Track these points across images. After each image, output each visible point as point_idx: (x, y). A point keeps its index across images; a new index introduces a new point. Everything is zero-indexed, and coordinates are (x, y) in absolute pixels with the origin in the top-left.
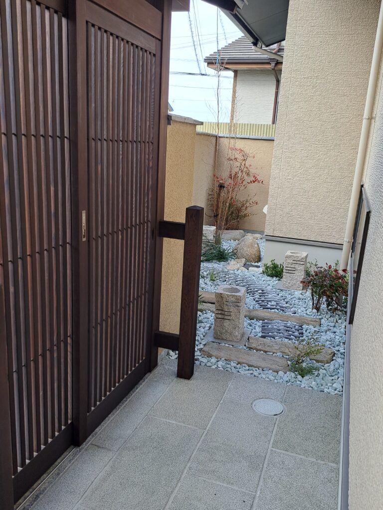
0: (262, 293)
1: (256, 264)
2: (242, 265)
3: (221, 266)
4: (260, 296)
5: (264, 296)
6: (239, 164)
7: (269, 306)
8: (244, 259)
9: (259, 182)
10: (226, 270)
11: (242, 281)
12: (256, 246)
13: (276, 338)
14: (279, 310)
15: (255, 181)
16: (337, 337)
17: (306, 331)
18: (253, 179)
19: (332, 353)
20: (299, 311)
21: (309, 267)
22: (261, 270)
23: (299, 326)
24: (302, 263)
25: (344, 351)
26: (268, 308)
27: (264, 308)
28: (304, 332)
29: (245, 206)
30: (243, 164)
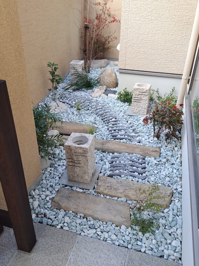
0: (115, 121)
1: (114, 89)
2: (103, 91)
3: (87, 94)
4: (113, 125)
5: (116, 124)
6: (102, 7)
7: (119, 136)
8: (105, 86)
9: (117, 21)
10: (91, 98)
11: (101, 108)
12: (114, 75)
13: (122, 176)
14: (127, 140)
15: (114, 21)
16: (175, 171)
17: (148, 164)
18: (113, 19)
19: (170, 193)
20: (143, 139)
21: (152, 93)
22: (116, 96)
23: (142, 159)
24: (146, 94)
25: (181, 189)
26: (118, 139)
27: (115, 139)
28: (147, 166)
29: (108, 41)
30: (105, 7)
